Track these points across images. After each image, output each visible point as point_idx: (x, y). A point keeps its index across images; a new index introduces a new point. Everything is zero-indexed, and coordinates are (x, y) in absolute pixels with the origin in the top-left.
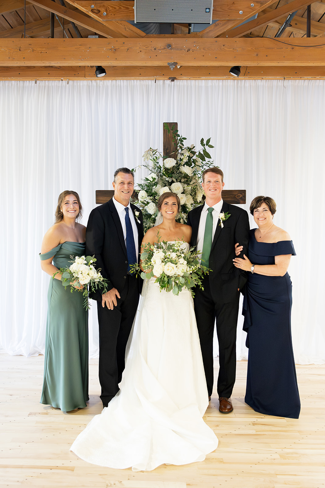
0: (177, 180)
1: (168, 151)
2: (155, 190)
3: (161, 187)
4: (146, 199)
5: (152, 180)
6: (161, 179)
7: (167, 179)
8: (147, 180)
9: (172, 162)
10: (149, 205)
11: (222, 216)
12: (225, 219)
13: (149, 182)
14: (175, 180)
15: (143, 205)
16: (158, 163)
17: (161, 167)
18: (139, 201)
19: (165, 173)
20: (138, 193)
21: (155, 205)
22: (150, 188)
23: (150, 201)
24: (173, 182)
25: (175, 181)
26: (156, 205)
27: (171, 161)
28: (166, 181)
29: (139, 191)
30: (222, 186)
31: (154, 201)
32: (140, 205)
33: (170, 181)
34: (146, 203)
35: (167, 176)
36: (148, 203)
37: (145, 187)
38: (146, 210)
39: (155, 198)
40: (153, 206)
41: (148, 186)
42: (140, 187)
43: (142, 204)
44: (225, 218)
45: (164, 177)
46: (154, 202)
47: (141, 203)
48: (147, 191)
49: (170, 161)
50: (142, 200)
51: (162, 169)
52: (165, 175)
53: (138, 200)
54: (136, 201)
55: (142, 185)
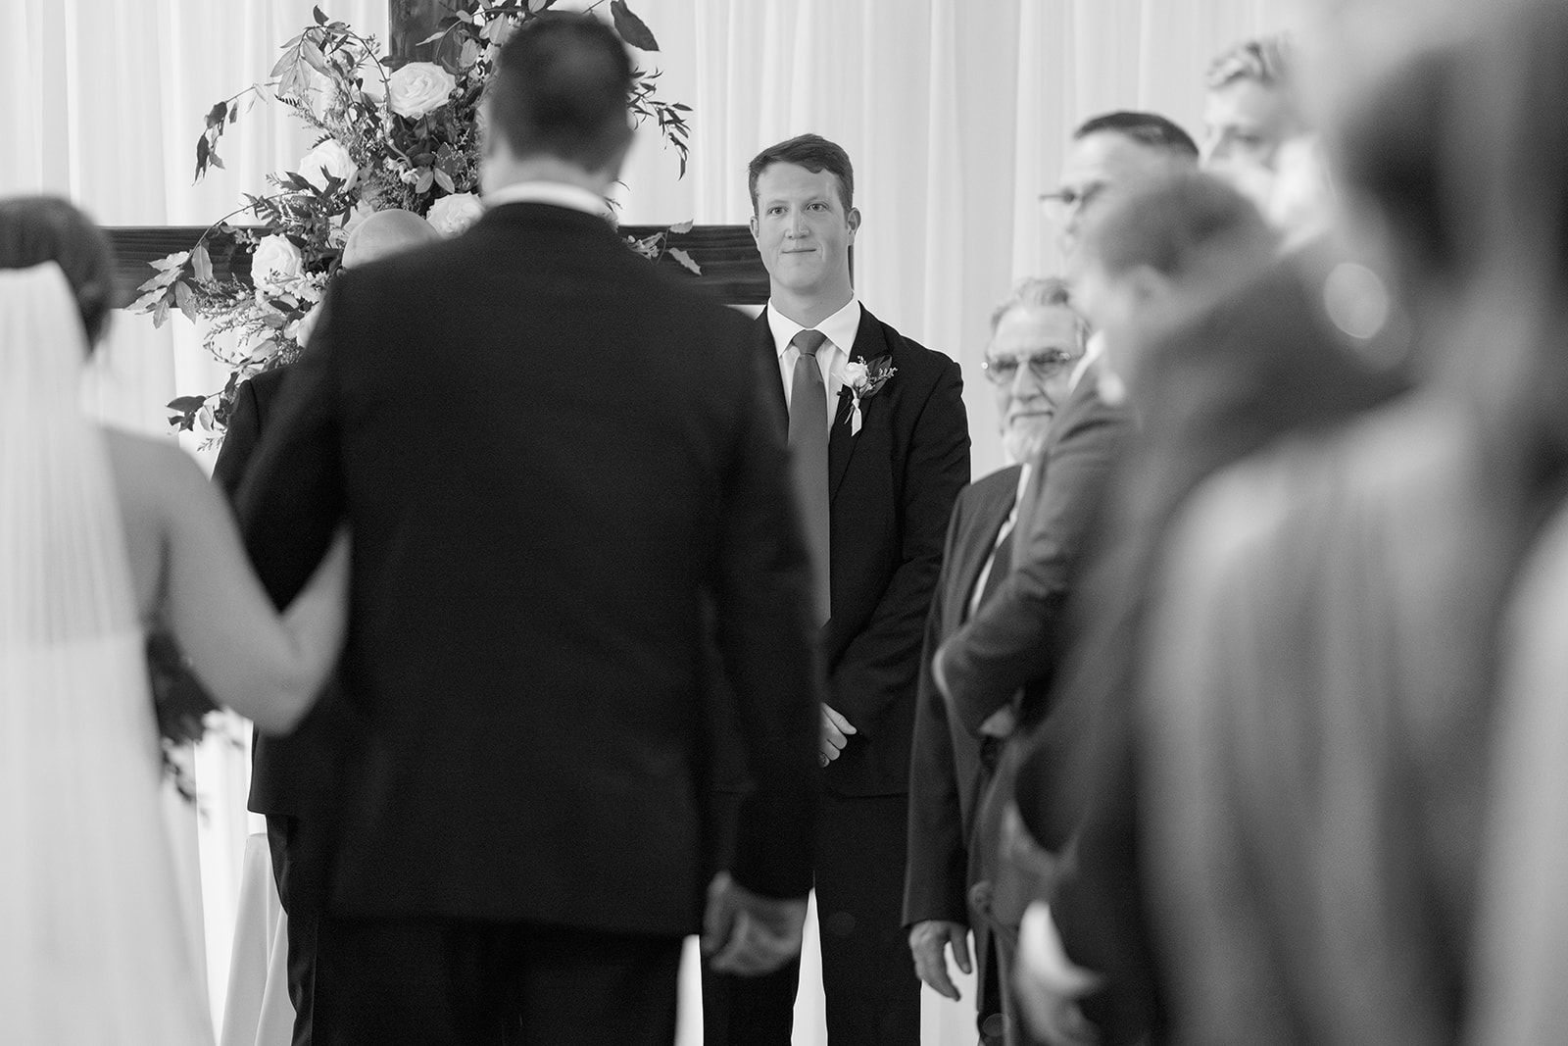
0: (457, 179)
2: (337, 232)
4: (296, 287)
5: (322, 185)
6: (373, 174)
7: (406, 177)
8: (299, 183)
9: (430, 84)
11: (856, 374)
12: (871, 387)
13: (309, 193)
14: (446, 181)
15: (278, 318)
16: (360, 82)
17: (378, 105)
18: (259, 295)
19: (395, 144)
20: (248, 251)
22: (318, 225)
23: (315, 296)
24: (437, 191)
25: (449, 186)
27: (426, 84)
28: (401, 185)
29: (254, 240)
30: (843, 231)
32: (261, 314)
33: (423, 187)
34: (295, 304)
35: (407, 159)
36: (305, 305)
37: (286, 214)
41: (307, 214)
42: (261, 215)
43: (273, 311)
44: (873, 383)
45: (390, 163)
47: (266, 305)
48: (298, 244)
49: (418, 83)
50: (274, 291)
51: (378, 119)
52: (394, 156)
53: (253, 289)
54: (241, 295)
55: (271, 205)
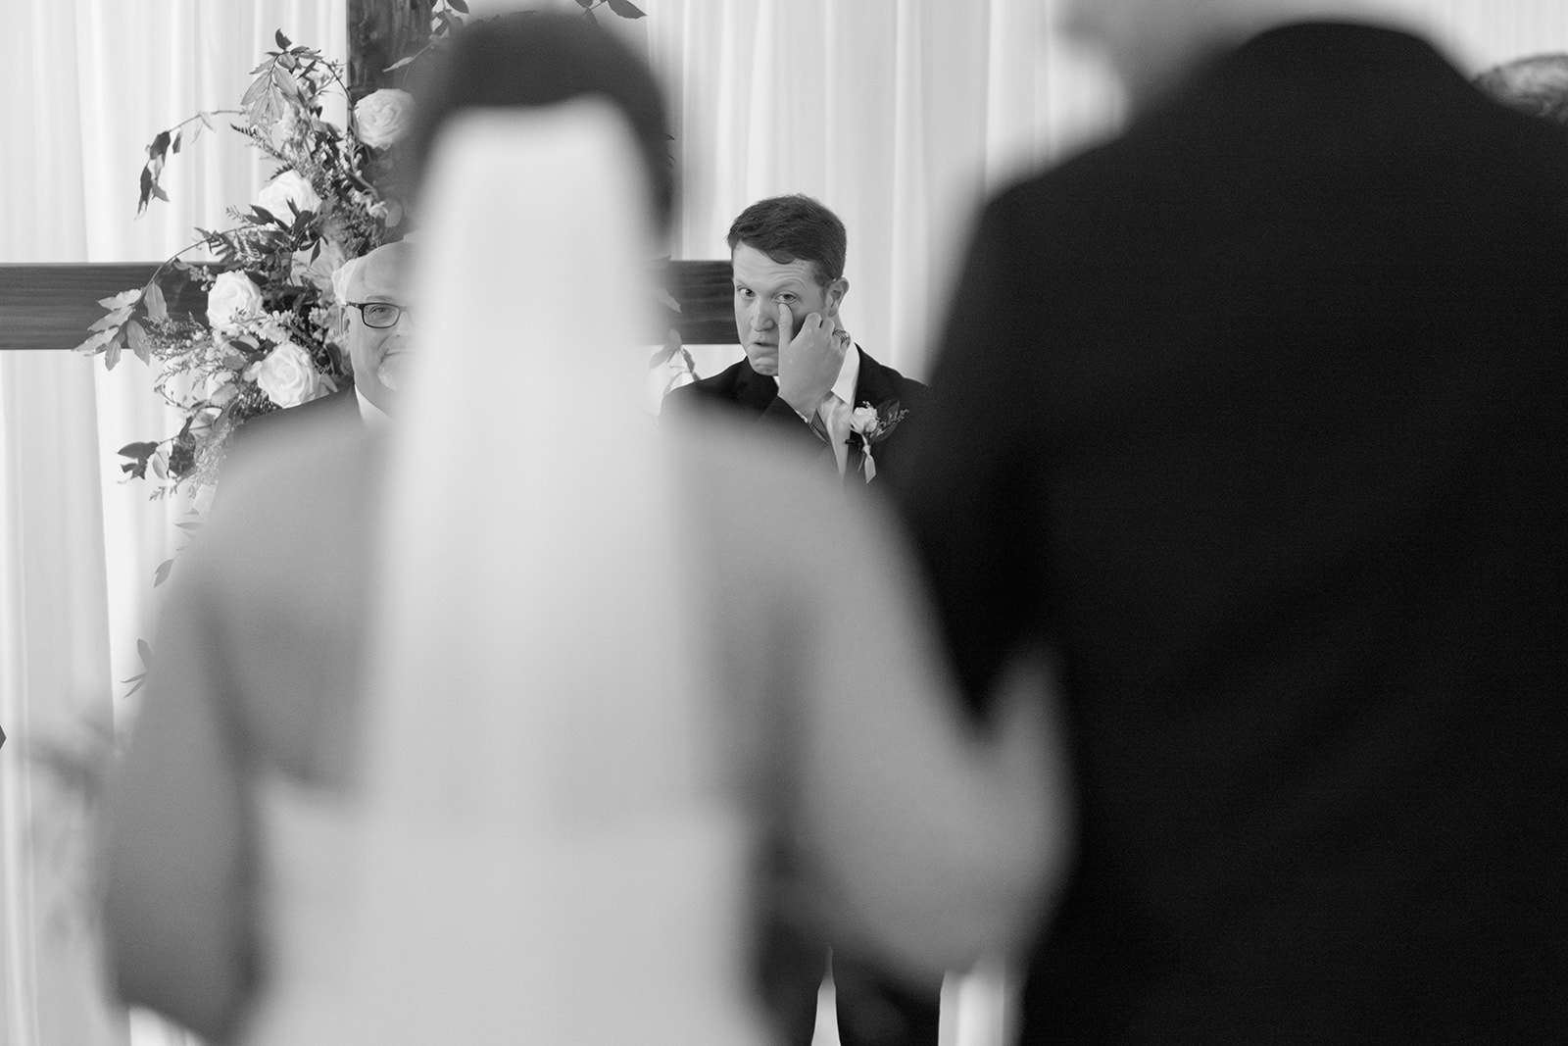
1: (374, 35)
2: (304, 270)
3: (342, 258)
4: (258, 324)
5: (289, 220)
6: (337, 208)
7: (373, 210)
8: (264, 216)
9: (400, 111)
10: (271, 359)
11: (864, 419)
12: (880, 432)
13: (272, 227)
15: (238, 360)
16: (319, 111)
17: (340, 135)
18: (216, 335)
19: (362, 175)
20: (203, 288)
21: (306, 358)
23: (280, 336)
26: (314, 357)
27: (395, 112)
28: (369, 219)
29: (209, 277)
31: (304, 333)
32: (220, 355)
33: (391, 221)
34: (255, 344)
35: (374, 191)
36: (267, 346)
37: (243, 250)
38: (255, 382)
39: (306, 321)
40: (295, 365)
41: (268, 250)
42: (215, 250)
43: (234, 352)
44: (883, 428)
45: (357, 196)
46: (302, 343)
47: (225, 346)
48: (258, 281)
49: (388, 111)
50: (232, 330)
51: (341, 145)
52: (361, 188)
53: (209, 329)
54: (198, 336)
55: (226, 240)
